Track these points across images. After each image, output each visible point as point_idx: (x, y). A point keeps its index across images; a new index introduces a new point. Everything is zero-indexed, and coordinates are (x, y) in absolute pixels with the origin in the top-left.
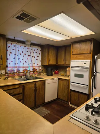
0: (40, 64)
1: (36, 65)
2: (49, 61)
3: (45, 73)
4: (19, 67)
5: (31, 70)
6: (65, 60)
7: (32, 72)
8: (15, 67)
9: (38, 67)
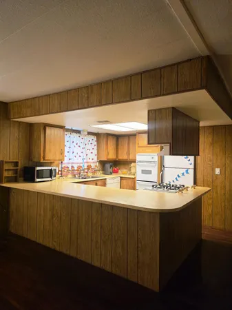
0: (96, 159)
1: (91, 160)
2: (108, 154)
3: (101, 172)
4: (73, 163)
5: (86, 167)
6: (128, 154)
7: (86, 170)
8: (69, 163)
9: (94, 162)
